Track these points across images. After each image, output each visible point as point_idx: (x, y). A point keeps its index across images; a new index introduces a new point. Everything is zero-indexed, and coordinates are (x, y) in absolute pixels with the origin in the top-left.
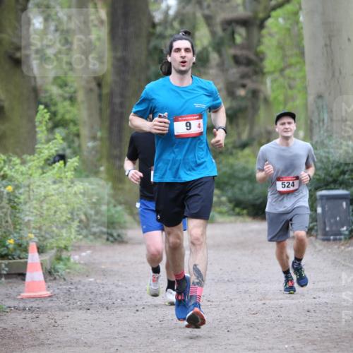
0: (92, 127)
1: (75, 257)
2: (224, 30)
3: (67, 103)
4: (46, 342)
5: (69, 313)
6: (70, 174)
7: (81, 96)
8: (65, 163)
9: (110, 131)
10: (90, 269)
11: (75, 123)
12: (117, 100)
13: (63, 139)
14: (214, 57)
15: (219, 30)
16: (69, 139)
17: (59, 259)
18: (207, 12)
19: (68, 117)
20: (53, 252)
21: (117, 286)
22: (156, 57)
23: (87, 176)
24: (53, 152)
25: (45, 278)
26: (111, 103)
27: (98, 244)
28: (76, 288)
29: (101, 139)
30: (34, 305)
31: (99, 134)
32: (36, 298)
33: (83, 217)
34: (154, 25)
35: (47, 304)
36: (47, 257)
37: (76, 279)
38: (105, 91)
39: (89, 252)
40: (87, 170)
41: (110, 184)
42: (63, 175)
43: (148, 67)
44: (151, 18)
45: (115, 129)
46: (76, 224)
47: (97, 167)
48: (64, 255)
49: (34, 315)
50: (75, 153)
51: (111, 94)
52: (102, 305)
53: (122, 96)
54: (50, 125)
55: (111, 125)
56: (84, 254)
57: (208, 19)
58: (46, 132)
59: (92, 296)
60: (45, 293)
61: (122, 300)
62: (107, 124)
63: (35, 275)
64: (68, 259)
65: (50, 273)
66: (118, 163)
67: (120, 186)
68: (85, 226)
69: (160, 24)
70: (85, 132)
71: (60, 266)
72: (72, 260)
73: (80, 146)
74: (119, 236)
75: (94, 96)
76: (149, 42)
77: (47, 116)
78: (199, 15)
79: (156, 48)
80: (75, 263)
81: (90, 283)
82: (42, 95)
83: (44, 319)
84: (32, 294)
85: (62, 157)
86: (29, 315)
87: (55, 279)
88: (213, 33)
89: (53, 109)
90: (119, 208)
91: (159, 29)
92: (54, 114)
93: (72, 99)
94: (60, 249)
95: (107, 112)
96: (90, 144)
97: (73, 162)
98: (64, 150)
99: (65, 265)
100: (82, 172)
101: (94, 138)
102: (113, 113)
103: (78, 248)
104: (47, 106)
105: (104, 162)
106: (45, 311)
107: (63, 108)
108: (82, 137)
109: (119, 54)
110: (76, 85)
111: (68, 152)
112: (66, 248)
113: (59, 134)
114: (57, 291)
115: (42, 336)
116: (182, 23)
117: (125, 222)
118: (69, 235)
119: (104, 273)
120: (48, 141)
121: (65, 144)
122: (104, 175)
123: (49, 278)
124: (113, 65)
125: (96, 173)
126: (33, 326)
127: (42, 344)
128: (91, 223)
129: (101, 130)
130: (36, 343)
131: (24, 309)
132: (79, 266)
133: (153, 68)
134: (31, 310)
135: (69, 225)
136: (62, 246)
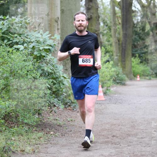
0: (117, 53)
1: (112, 89)
2: (154, 25)
3: (109, 46)
4: (104, 112)
5: (109, 105)
6: (110, 66)
7: (114, 44)
8: (109, 63)
9: (122, 54)
10: (116, 92)
11: (112, 52)
12: (124, 45)
13: (109, 56)
14: (151, 33)
16: (111, 56)
17: (107, 90)
18: (149, 21)
19: (109, 50)
20: (106, 87)
21: (124, 97)
22: (135, 33)
23: (115, 67)
24: (106, 60)
26: (122, 46)
27: (118, 86)
28: (112, 98)
29: (119, 56)
30: (101, 102)
31: (118, 55)
33: (114, 78)
34: (134, 24)
35: (104, 102)
36: (104, 89)
37: (112, 95)
38: (121, 42)
39: (116, 88)
40: (115, 65)
41: (121, 69)
42: (108, 66)
43: (132, 36)
44: (133, 22)
45: (123, 53)
46: (112, 80)
47: (118, 64)
48: (109, 88)
49: (100, 105)
50: (112, 60)
51: (122, 44)
52: (119, 102)
53: (125, 44)
54: (105, 52)
55: (122, 52)
56: (114, 88)
57: (150, 23)
58: (104, 54)
59: (117, 100)
60: (104, 99)
61: (125, 101)
62: (121, 52)
63: (101, 94)
64: (110, 90)
65: (105, 94)
66: (124, 63)
67: (124, 69)
68: (114, 80)
69: (136, 24)
70: (115, 54)
71: (108, 91)
72: (111, 90)
73: (113, 58)
74: (124, 83)
75: (117, 44)
76: (133, 29)
77: (104, 50)
78: (147, 21)
79: (135, 31)
80: (112, 91)
81: (116, 96)
82: (103, 44)
83: (103, 106)
84: (100, 99)
85: (108, 61)
86: (99, 105)
87: (106, 95)
88: (151, 26)
89: (106, 48)
90: (124, 75)
91: (135, 25)
92: (106, 49)
93: (111, 45)
94: (108, 87)
95: (121, 49)
96: (116, 57)
97: (111, 62)
98: (109, 59)
99: (109, 91)
100: (113, 66)
101: (117, 56)
102: (123, 49)
103: (113, 87)
104: (104, 47)
105: (120, 62)
106: (104, 104)
107: (109, 48)
108: (114, 55)
109: (124, 32)
110: (112, 41)
111: (110, 60)
112: (109, 87)
113: (108, 54)
114: (107, 99)
115: (103, 111)
116: (142, 23)
117: (126, 79)
118: (110, 83)
119: (120, 94)
120: (104, 57)
121: (109, 58)
122: (120, 66)
123: (104, 95)
124: (123, 36)
125: (118, 66)
126: (100, 108)
127: (103, 113)
128: (116, 80)
129: (119, 53)
130: (101, 113)
131: (98, 103)
132: (113, 92)
133: (134, 36)
134: (100, 104)
135: (110, 80)
136: (108, 86)
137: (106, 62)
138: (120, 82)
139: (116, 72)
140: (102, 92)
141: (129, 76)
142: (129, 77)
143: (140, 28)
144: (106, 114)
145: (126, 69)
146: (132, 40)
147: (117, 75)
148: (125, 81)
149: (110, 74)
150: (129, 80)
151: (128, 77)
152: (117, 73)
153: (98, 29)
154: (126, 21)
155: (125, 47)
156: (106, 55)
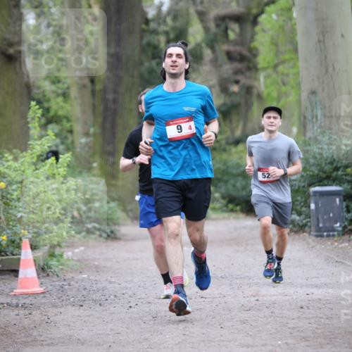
0: (85, 123)
1: (68, 254)
2: (218, 26)
3: (60, 99)
4: (39, 338)
5: (62, 310)
6: (62, 171)
7: (74, 93)
8: (57, 159)
9: (103, 128)
10: (83, 265)
11: (69, 121)
12: (110, 96)
13: (56, 135)
14: (208, 53)
15: (212, 25)
16: (66, 135)
17: (52, 255)
18: (200, 8)
19: (61, 113)
20: (46, 248)
21: (110, 282)
22: (150, 53)
23: (80, 173)
24: (46, 148)
25: (38, 275)
26: (105, 100)
27: (92, 240)
28: (69, 285)
29: (94, 135)
30: (27, 301)
31: (92, 130)
32: (29, 295)
33: (76, 213)
34: (147, 22)
35: (41, 300)
36: (39, 253)
37: (69, 276)
38: (99, 87)
39: (82, 248)
40: (80, 167)
41: (103, 181)
42: (55, 171)
43: (141, 63)
44: (144, 14)
45: (108, 125)
46: (69, 219)
47: (90, 163)
48: (57, 251)
49: (27, 312)
50: (68, 150)
51: (104, 90)
52: (95, 301)
53: (115, 92)
54: (43, 121)
55: (105, 119)
56: (77, 250)
57: (201, 15)
58: (38, 128)
59: (85, 293)
60: (38, 289)
61: (115, 296)
62: (100, 120)
63: (28, 272)
64: (61, 256)
65: (43, 270)
66: (111, 159)
67: (113, 182)
68: (76, 222)
69: (153, 20)
70: (78, 128)
71: (53, 262)
72: (65, 256)
73: (73, 142)
74: (112, 232)
75: (88, 92)
76: (142, 38)
77: (40, 111)
78: (192, 10)
79: (149, 44)
80: (68, 260)
81: (83, 280)
82: (35, 91)
83: (36, 315)
84: (25, 291)
86: (22, 312)
87: (48, 275)
88: (206, 29)
89: (46, 105)
90: (113, 204)
91: (152, 25)
92: (48, 110)
93: (65, 95)
94: (53, 247)
95: (100, 109)
96: (83, 140)
97: (65, 158)
98: (57, 146)
99: (58, 261)
100: (74, 170)
101: (87, 134)
102: (106, 109)
103: (72, 246)
104: (39, 102)
105: (97, 158)
106: (38, 308)
107: (57, 105)
108: (75, 133)
109: (112, 50)
110: (69, 81)
111: (61, 148)
112: (59, 245)
113: (52, 130)
114: (50, 288)
115: (35, 333)
116: (175, 18)
117: (118, 219)
118: (63, 231)
119: (98, 269)
120: (41, 137)
121: (58, 141)
122: (96, 172)
123: (42, 274)
124: (109, 63)
125: (90, 169)
126: (26, 322)
127: (35, 340)
128: (84, 220)
129: (94, 126)
130: (29, 339)
131: (17, 306)
132: (72, 262)
133: (147, 64)
134: (24, 306)
135: (62, 222)
136: (55, 243)
137: (48, 158)
138: (99, 230)
139: (84, 193)
140: (32, 263)
141: (129, 208)
142: (131, 210)
143: (167, 33)
144: (48, 345)
145: (120, 183)
146: (141, 76)
147: (88, 202)
148: (117, 224)
149: (60, 201)
150: (129, 222)
151: (125, 210)
152: (87, 196)
153: (16, 39)
154: (119, 11)
155: (115, 101)
156: (46, 130)
